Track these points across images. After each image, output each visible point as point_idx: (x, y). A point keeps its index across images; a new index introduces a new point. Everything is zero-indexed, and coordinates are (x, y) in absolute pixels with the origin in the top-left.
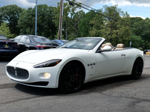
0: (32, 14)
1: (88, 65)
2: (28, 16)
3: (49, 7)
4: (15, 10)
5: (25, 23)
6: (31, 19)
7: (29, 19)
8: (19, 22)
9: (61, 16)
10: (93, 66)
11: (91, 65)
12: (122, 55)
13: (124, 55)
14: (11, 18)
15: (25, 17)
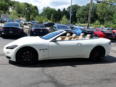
0: (84, 9)
1: (40, 50)
2: (82, 11)
3: (96, 4)
4: (76, 8)
5: (80, 15)
6: (83, 12)
7: (82, 12)
8: (77, 14)
9: (91, 11)
10: (45, 50)
11: (43, 49)
12: (79, 44)
13: (81, 44)
14: (73, 12)
15: (80, 11)
